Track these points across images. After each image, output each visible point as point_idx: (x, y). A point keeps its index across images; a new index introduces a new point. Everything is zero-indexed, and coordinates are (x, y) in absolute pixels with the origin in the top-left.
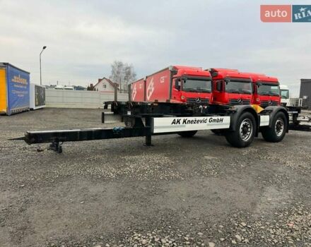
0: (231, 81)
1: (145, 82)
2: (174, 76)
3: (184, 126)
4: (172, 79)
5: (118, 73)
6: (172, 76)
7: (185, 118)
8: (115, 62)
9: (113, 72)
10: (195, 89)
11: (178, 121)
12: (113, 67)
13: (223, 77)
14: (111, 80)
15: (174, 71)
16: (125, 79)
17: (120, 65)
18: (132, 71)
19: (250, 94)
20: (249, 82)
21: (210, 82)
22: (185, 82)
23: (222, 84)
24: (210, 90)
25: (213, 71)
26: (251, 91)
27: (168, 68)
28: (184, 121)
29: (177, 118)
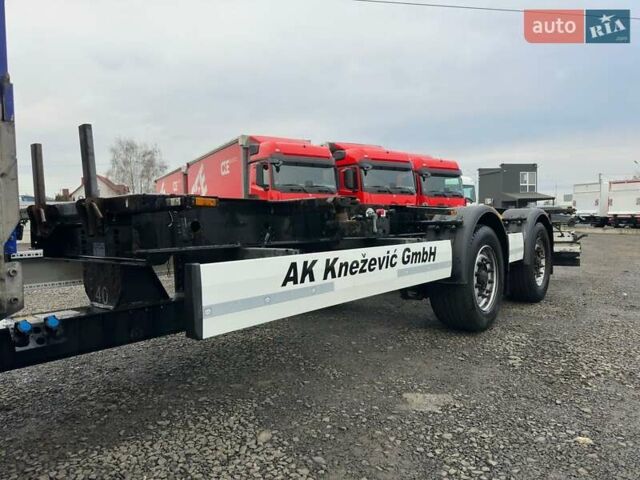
0: (375, 168)
1: (185, 175)
2: (253, 158)
3: (331, 287)
4: (248, 164)
5: (126, 163)
6: (247, 156)
7: (331, 255)
8: (120, 143)
9: (115, 162)
10: (302, 185)
11: (308, 271)
12: (114, 151)
13: (357, 160)
14: (110, 178)
15: (251, 147)
16: (142, 176)
17: (130, 148)
18: (158, 159)
19: (412, 194)
20: (406, 170)
21: (332, 171)
22: (278, 170)
23: (355, 174)
24: (333, 187)
25: (335, 148)
26: (412, 188)
27: (237, 141)
28: (329, 269)
29: (300, 259)
